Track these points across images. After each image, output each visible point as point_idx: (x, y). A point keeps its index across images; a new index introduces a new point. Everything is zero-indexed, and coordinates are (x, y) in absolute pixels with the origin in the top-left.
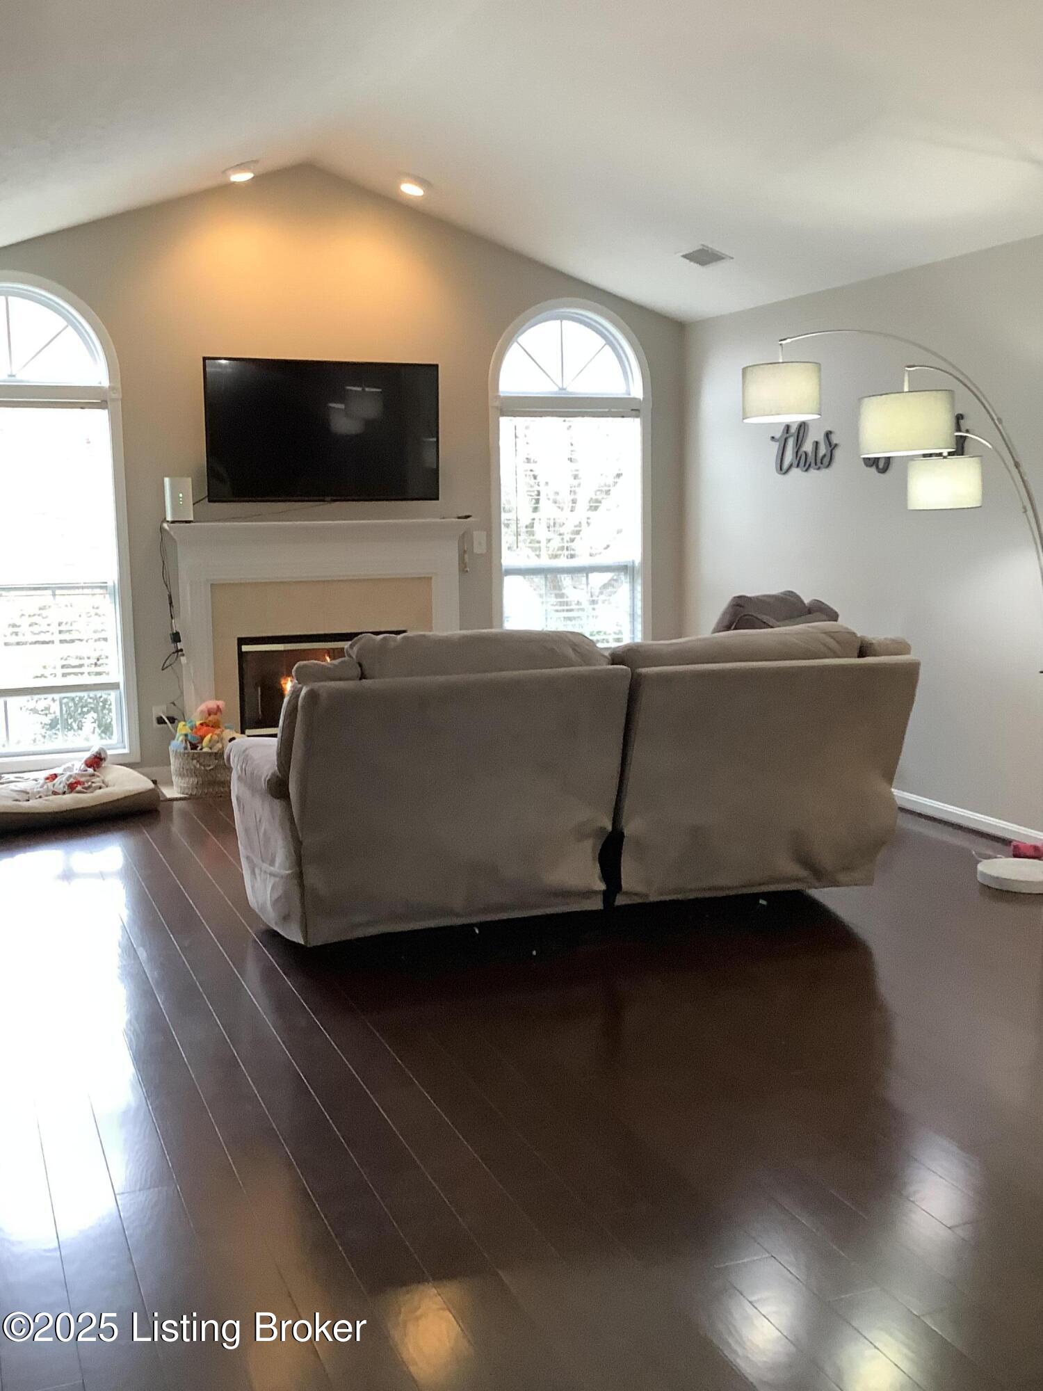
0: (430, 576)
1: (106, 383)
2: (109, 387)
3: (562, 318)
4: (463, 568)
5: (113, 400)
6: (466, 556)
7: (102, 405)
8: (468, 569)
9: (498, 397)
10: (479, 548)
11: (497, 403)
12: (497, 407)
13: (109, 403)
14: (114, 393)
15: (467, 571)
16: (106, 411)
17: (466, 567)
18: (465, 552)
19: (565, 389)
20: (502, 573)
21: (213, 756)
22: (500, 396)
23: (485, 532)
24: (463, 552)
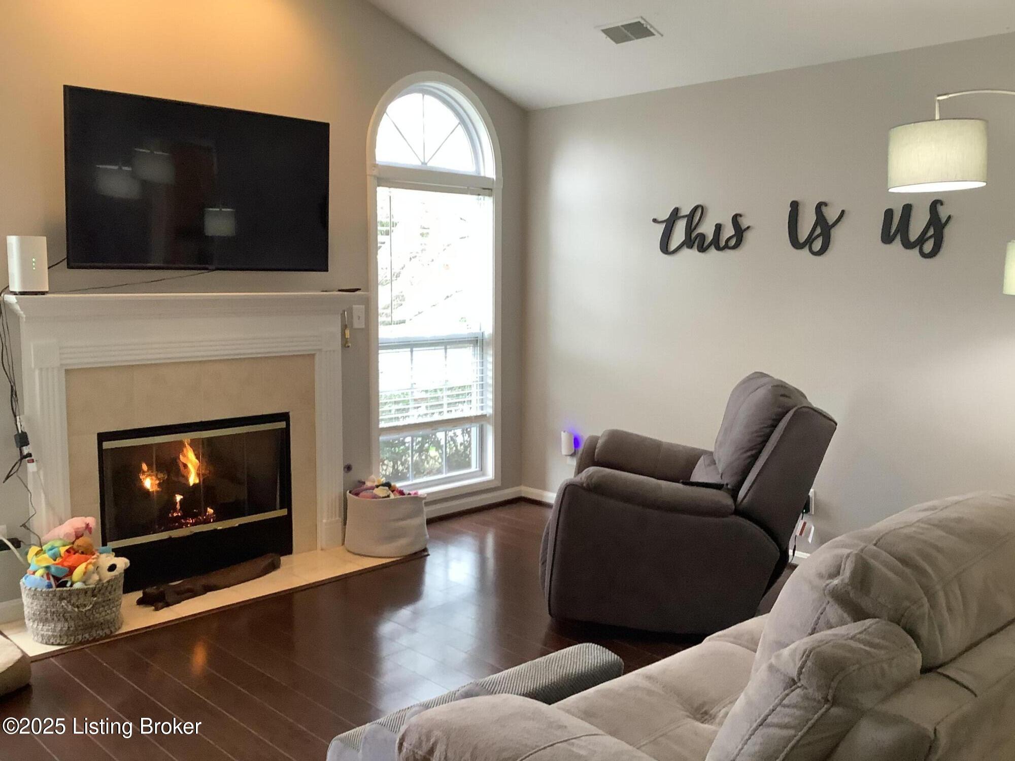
0: (313, 352)
3: (424, 92)
4: (345, 344)
6: (347, 332)
8: (350, 345)
9: (375, 166)
10: (358, 324)
11: (375, 172)
12: (375, 176)
15: (349, 347)
17: (347, 342)
18: (346, 327)
19: (426, 164)
20: (378, 348)
21: (89, 593)
22: (378, 164)
23: (364, 306)
24: (344, 327)
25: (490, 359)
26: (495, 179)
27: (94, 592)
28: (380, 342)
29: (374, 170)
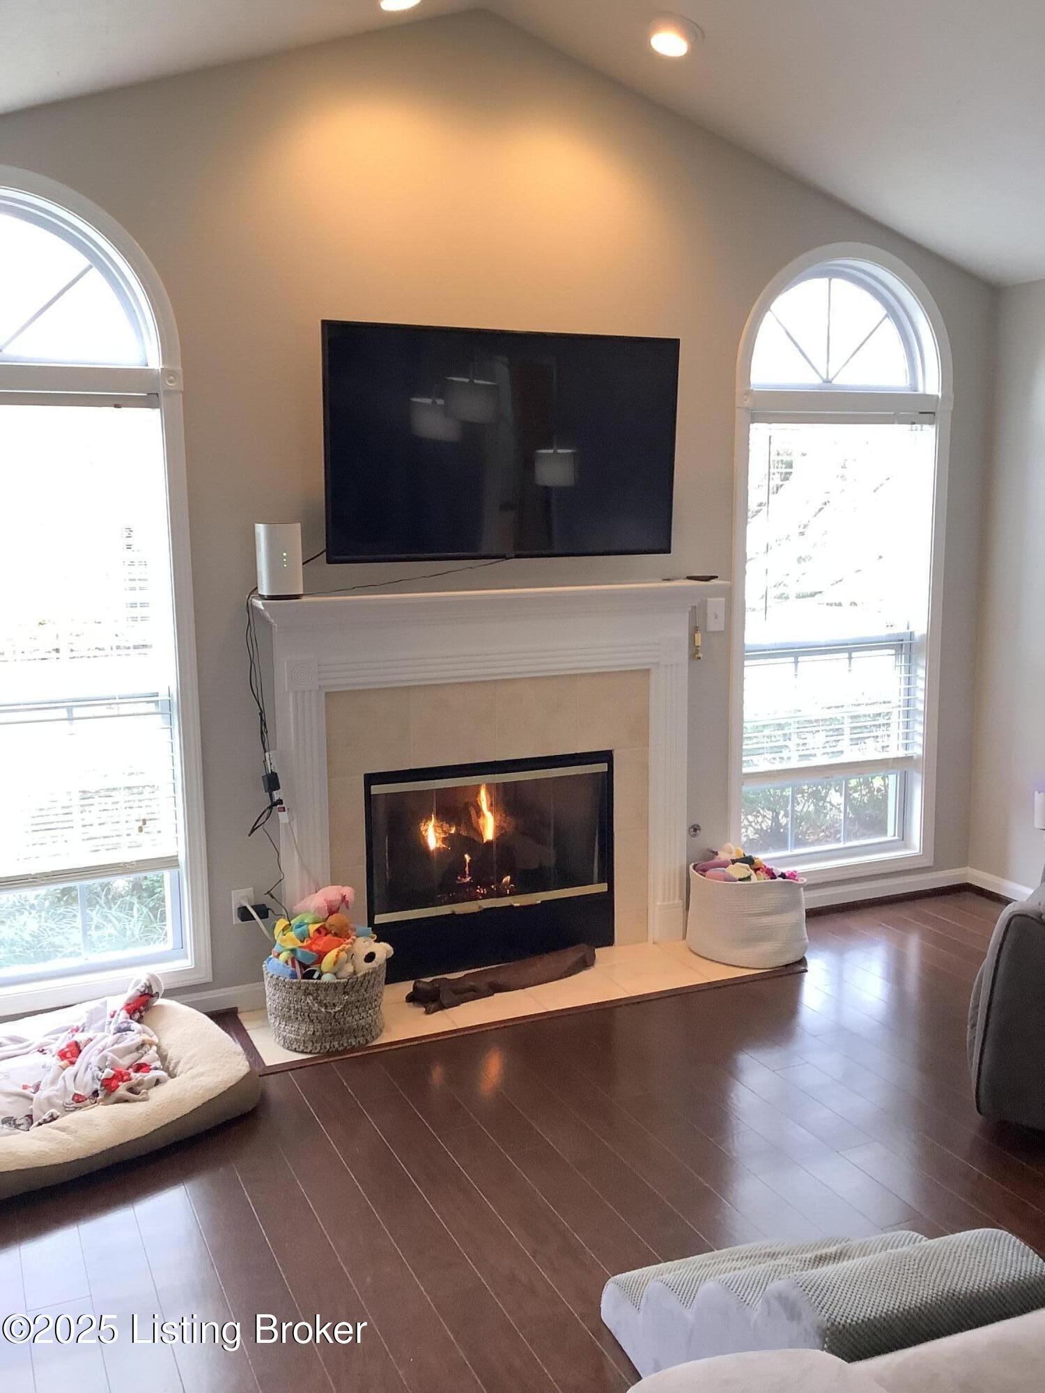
0: (646, 667)
1: (155, 363)
2: (162, 369)
3: (831, 274)
4: (694, 654)
5: (168, 392)
6: (698, 637)
7: (150, 401)
8: (700, 655)
9: (749, 393)
10: (715, 624)
11: (748, 402)
12: (747, 409)
13: (161, 396)
14: (171, 381)
15: (699, 658)
16: (158, 410)
17: (697, 652)
18: (696, 629)
19: (830, 382)
20: (744, 658)
21: (340, 989)
22: (752, 390)
23: (724, 599)
24: (694, 630)
25: (921, 673)
26: (940, 395)
27: (346, 988)
28: (746, 649)
29: (746, 400)
